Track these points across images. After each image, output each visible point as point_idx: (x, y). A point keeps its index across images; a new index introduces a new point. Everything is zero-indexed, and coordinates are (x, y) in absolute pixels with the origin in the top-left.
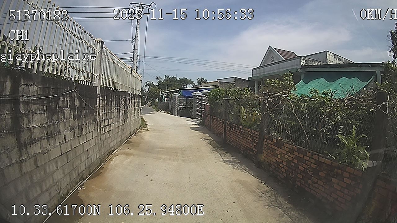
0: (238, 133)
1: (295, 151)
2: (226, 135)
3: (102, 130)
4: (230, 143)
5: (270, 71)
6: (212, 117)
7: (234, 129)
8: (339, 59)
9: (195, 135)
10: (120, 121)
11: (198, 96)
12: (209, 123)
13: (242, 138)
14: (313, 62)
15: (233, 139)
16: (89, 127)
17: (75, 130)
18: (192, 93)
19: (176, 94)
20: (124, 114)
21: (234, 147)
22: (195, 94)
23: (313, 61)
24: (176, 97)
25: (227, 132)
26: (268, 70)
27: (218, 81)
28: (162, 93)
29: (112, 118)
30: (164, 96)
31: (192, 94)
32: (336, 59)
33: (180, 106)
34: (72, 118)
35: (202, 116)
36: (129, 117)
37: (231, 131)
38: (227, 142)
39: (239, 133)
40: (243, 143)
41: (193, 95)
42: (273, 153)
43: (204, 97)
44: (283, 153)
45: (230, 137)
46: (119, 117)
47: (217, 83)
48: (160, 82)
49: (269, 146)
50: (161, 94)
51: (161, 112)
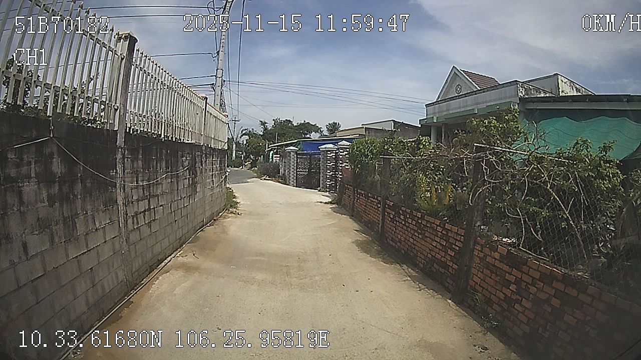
0: (411, 226)
1: (558, 281)
2: (385, 227)
3: (130, 221)
4: (394, 244)
5: (460, 108)
6: (357, 192)
7: (402, 217)
8: (577, 89)
9: (324, 225)
10: (178, 200)
11: (329, 153)
12: (352, 202)
13: (420, 236)
14: (537, 92)
15: (399, 237)
16: (93, 218)
17: (54, 228)
18: (319, 147)
19: (292, 148)
20: (189, 186)
21: (403, 252)
22: (326, 148)
23: (538, 90)
24: (292, 153)
25: (388, 222)
26: (456, 107)
27: (363, 127)
28: (268, 148)
29: (157, 196)
30: (272, 152)
31: (319, 149)
32: (573, 89)
33: (298, 170)
34: (44, 203)
35: (338, 187)
36: (199, 192)
37: (397, 221)
38: (387, 240)
39: (415, 225)
40: (422, 247)
41: (321, 149)
42: (498, 279)
43: (341, 154)
44: (525, 282)
45: (395, 232)
46: (176, 192)
47: (362, 129)
48: (266, 129)
49: (488, 262)
50: (267, 150)
51: (265, 179)
